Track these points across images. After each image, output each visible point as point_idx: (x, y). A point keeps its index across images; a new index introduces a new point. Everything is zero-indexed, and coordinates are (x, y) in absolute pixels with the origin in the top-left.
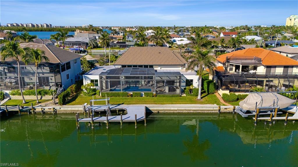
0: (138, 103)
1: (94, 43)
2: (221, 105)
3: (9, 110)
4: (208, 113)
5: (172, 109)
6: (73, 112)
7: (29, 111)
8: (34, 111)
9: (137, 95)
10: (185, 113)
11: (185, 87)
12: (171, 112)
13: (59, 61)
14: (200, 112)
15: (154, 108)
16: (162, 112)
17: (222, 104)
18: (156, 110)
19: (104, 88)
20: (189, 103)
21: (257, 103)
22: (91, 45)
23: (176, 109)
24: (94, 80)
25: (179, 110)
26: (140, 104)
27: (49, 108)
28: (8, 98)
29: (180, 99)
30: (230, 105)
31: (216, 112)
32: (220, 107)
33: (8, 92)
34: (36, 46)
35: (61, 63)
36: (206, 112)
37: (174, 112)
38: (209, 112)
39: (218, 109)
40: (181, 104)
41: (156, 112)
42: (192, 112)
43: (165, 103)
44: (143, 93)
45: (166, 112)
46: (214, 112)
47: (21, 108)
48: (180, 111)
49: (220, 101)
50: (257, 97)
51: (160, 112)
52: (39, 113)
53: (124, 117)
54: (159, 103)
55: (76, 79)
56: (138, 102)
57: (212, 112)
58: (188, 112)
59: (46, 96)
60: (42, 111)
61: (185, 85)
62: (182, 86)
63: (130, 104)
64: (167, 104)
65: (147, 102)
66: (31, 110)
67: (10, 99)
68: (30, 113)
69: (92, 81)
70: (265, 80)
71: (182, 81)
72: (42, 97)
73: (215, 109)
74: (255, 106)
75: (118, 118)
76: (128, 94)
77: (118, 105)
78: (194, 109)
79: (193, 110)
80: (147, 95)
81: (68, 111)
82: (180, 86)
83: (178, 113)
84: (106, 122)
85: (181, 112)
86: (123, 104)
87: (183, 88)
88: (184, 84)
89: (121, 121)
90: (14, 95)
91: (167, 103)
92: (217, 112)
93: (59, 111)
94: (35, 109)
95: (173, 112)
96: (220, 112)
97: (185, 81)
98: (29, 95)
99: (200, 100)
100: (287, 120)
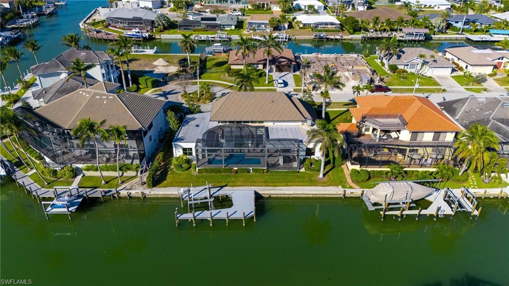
0: (244, 184)
1: (164, 22)
2: (347, 188)
3: (89, 196)
4: (330, 197)
5: (287, 192)
6: (165, 196)
7: (113, 196)
8: (118, 195)
9: (243, 171)
10: (302, 197)
11: (304, 157)
12: (285, 196)
13: (140, 125)
14: (321, 196)
15: (265, 191)
16: (274, 196)
17: (348, 186)
18: (267, 194)
19: (200, 158)
20: (307, 184)
21: (386, 195)
22: (159, 25)
23: (292, 193)
24: (186, 148)
25: (295, 194)
26: (247, 186)
27: (136, 192)
28: (82, 175)
29: (298, 177)
30: (358, 187)
31: (340, 196)
32: (345, 191)
33: (80, 166)
34: (104, 97)
35: (143, 128)
36: (327, 196)
37: (289, 196)
38: (332, 196)
39: (343, 193)
40: (298, 186)
41: (267, 196)
42: (311, 196)
43: (278, 184)
44: (251, 168)
45: (279, 196)
46: (337, 196)
47: (103, 194)
48: (296, 196)
49: (348, 179)
50: (388, 187)
51: (272, 196)
52: (125, 198)
53: (230, 211)
54: (271, 184)
55: (159, 136)
56: (245, 182)
57: (335, 196)
58: (306, 196)
59: (128, 172)
60: (129, 195)
61: (305, 155)
62: (301, 156)
63: (235, 186)
64: (280, 186)
65: (256, 182)
66: (115, 194)
67: (84, 175)
68: (114, 197)
69: (184, 150)
70: (408, 149)
71: (302, 150)
72: (123, 174)
73: (339, 193)
74: (384, 199)
75: (223, 214)
76: (232, 169)
77: (221, 188)
78: (314, 192)
79: (312, 194)
80: (255, 171)
81: (160, 195)
82: (298, 155)
83: (294, 197)
84: (209, 219)
85: (298, 196)
86: (226, 186)
87: (302, 158)
88: (304, 153)
89: (227, 219)
90: (88, 170)
91: (281, 184)
92: (342, 196)
93: (148, 195)
94: (119, 193)
95: (287, 196)
96: (345, 197)
97: (305, 150)
98: (108, 170)
99: (322, 179)
100: (420, 215)
